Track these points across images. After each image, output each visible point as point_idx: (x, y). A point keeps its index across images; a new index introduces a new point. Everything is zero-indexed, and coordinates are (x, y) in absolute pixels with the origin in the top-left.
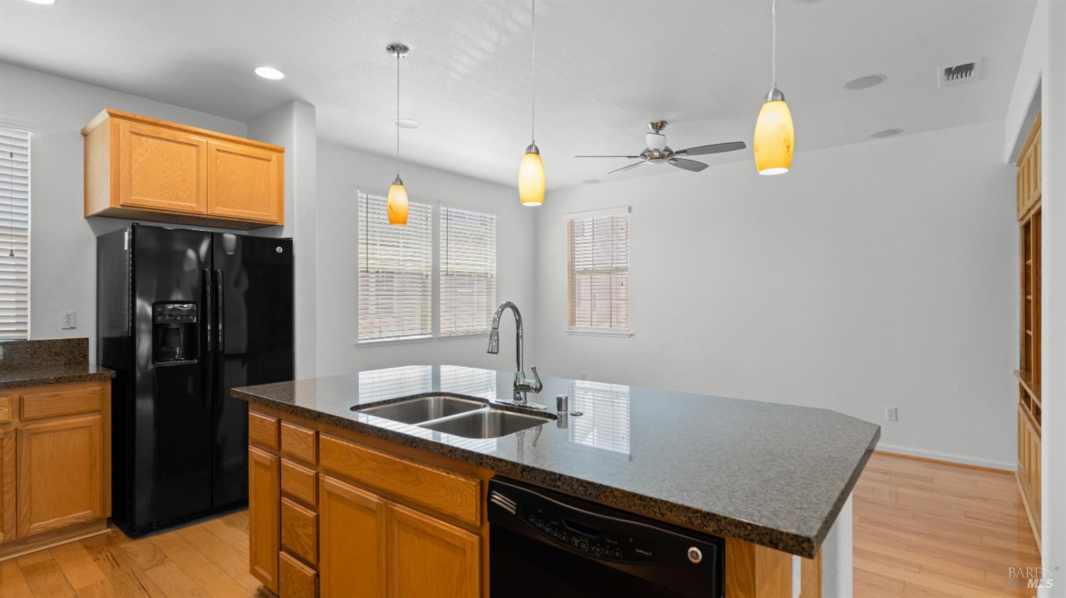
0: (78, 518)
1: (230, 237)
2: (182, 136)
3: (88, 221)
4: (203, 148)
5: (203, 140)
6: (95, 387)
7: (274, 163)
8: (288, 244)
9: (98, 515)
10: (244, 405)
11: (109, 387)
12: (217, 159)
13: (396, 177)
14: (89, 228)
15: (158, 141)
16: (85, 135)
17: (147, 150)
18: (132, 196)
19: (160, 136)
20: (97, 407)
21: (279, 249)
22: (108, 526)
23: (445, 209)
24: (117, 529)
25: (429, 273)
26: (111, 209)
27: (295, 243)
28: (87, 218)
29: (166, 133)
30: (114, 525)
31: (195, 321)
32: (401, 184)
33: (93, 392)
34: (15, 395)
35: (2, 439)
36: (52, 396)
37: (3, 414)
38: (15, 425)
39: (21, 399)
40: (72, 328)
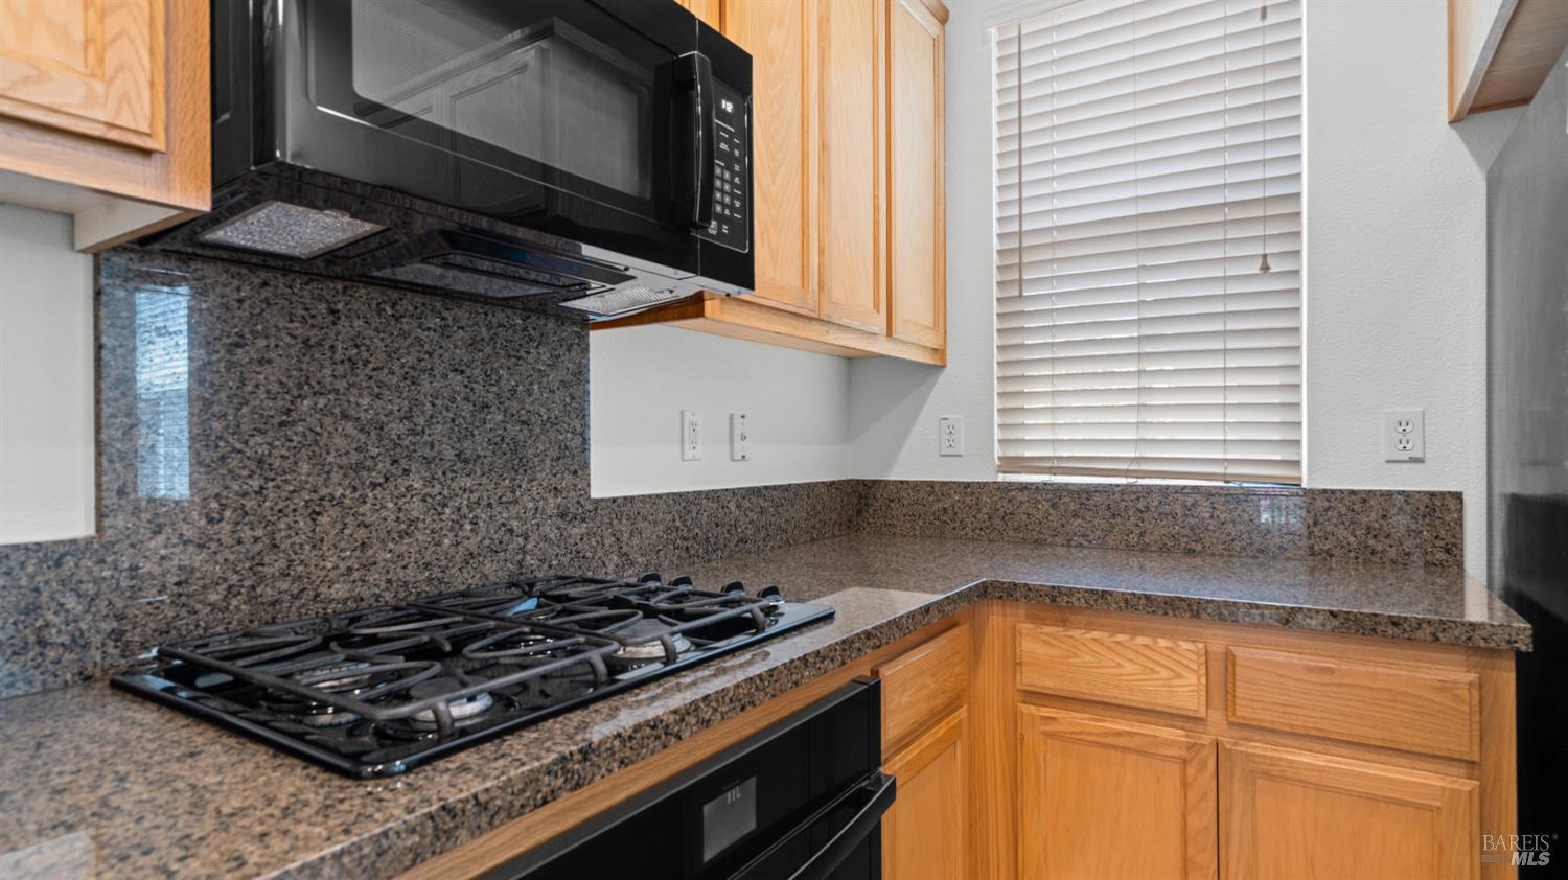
3: (1461, 131)
11: (1505, 678)
14: (1465, 149)
28: (1455, 121)
34: (1218, 639)
35: (1185, 762)
36: (1310, 670)
37: (1186, 690)
38: (1217, 726)
39: (1229, 659)
40: (1413, 460)
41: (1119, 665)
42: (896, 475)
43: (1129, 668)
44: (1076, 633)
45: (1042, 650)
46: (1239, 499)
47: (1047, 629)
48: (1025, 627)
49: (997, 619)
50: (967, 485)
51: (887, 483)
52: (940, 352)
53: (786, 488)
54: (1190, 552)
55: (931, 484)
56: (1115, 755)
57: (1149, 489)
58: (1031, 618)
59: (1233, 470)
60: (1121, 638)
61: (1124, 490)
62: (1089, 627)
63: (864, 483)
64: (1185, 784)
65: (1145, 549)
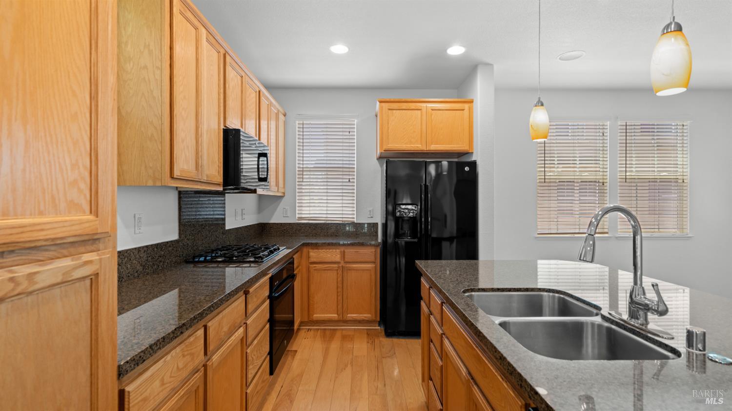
0: (365, 317)
1: (445, 163)
2: (413, 105)
3: (378, 161)
4: (424, 110)
5: (424, 105)
6: (373, 250)
7: (466, 112)
8: (473, 165)
9: (374, 318)
11: (379, 250)
12: (431, 115)
13: (537, 100)
14: (378, 164)
15: (401, 111)
16: (377, 116)
17: (397, 118)
18: (388, 144)
19: (402, 108)
20: (373, 259)
21: (467, 169)
22: (378, 325)
24: (382, 328)
25: (607, 181)
26: (381, 154)
27: (478, 163)
28: (378, 159)
29: (404, 105)
30: (382, 326)
32: (542, 105)
33: (372, 252)
34: (342, 249)
35: (337, 270)
36: (355, 252)
37: (338, 258)
38: (342, 264)
39: (344, 252)
40: (372, 217)
41: (327, 255)
42: (272, 221)
43: (329, 255)
44: (320, 250)
45: (313, 254)
46: (344, 225)
47: (315, 250)
48: (310, 250)
49: (305, 250)
50: (290, 224)
51: (270, 224)
52: (284, 193)
53: (250, 226)
54: (336, 236)
55: (281, 224)
56: (326, 271)
57: (329, 223)
58: (312, 249)
59: (344, 219)
60: (328, 250)
61: (324, 224)
62: (322, 249)
63: (264, 223)
64: (337, 274)
65: (328, 236)
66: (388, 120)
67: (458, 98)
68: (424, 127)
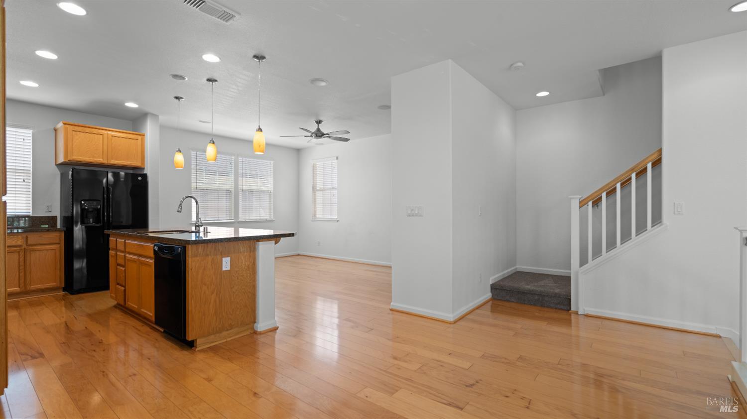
0: (50, 286)
1: (122, 173)
2: (95, 131)
3: (57, 167)
4: (105, 136)
5: (106, 132)
6: (57, 234)
7: (139, 142)
8: (145, 176)
9: (59, 285)
10: (108, 236)
11: (63, 234)
12: (111, 140)
14: (57, 169)
15: (85, 134)
16: (56, 130)
17: (80, 138)
18: (73, 156)
19: (85, 132)
20: (58, 241)
21: (140, 179)
22: (63, 291)
23: (242, 158)
24: (66, 293)
25: (233, 190)
26: (64, 162)
28: (56, 165)
29: (88, 130)
30: (66, 291)
31: (99, 207)
33: (56, 236)
35: (19, 252)
36: (39, 236)
38: (25, 246)
39: (27, 237)
40: (50, 212)
64: (19, 255)
66: (72, 138)
67: (133, 131)
68: (105, 148)
